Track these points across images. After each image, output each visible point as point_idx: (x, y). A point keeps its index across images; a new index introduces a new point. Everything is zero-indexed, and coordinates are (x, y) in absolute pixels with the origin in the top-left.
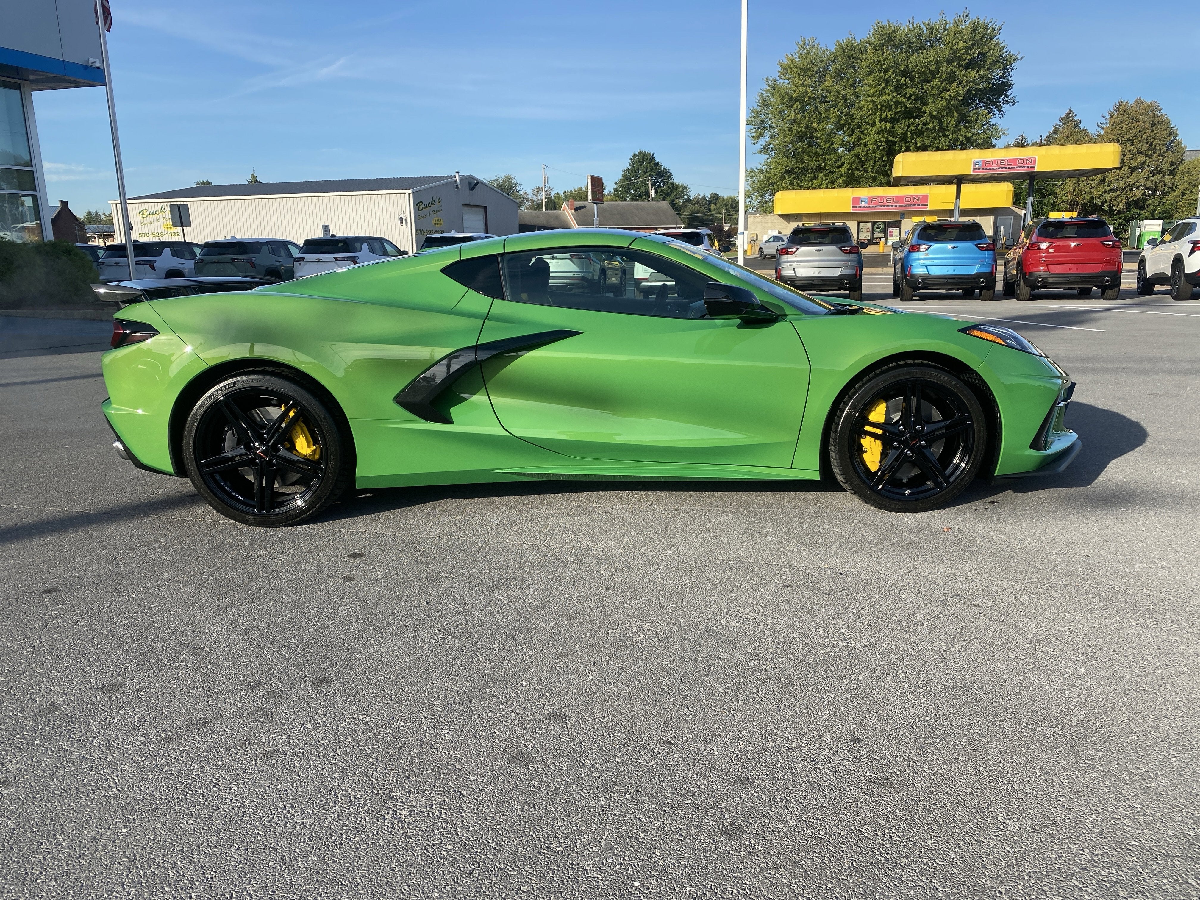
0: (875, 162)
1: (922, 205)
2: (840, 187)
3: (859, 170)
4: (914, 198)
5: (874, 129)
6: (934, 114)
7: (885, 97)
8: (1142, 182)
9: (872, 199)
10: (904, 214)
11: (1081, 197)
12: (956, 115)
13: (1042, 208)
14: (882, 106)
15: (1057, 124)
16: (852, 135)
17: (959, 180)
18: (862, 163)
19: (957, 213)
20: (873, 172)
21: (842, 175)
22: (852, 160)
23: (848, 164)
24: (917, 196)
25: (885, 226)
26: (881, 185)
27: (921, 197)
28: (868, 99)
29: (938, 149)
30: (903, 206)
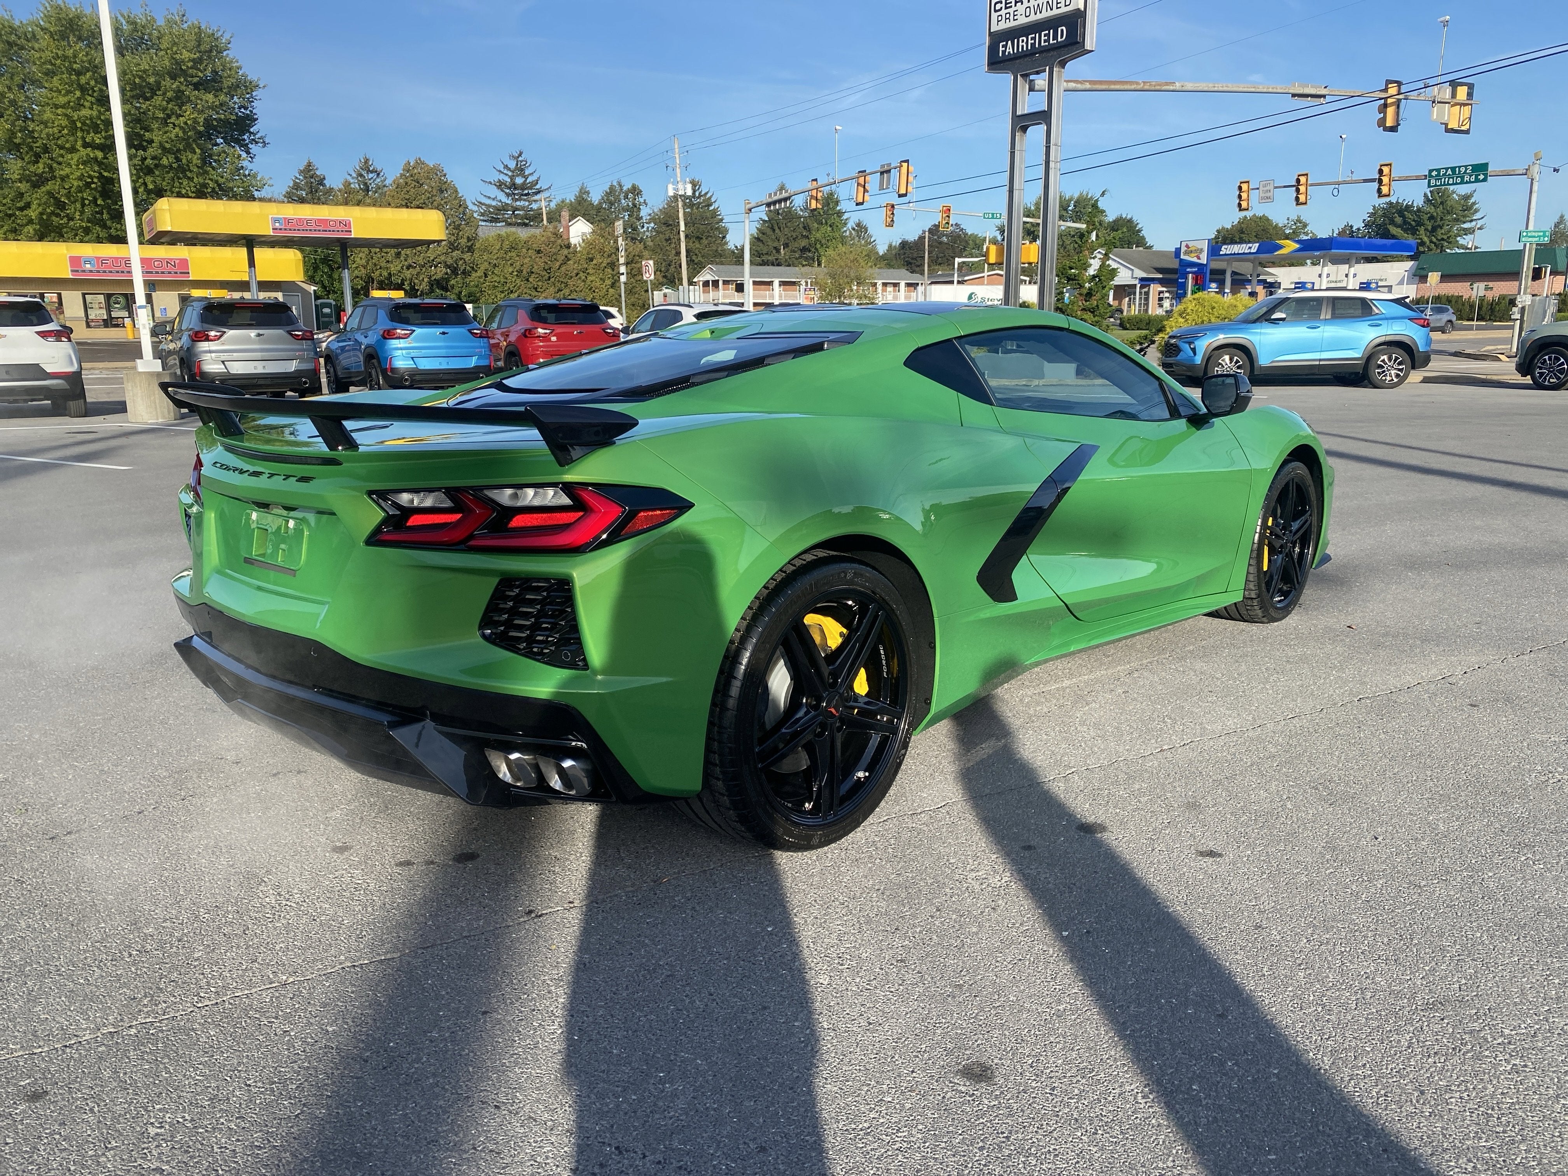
0: (83, 205)
1: (181, 273)
2: (30, 239)
3: (58, 215)
4: (168, 262)
5: (76, 157)
6: (168, 146)
7: (85, 112)
8: (443, 258)
9: (101, 261)
10: (154, 285)
11: (377, 273)
12: (197, 150)
13: (333, 284)
14: (84, 124)
15: (296, 178)
16: (37, 162)
17: (250, 242)
18: (61, 206)
19: (254, 286)
20: (82, 220)
21: (30, 222)
22: (44, 200)
23: (39, 205)
24: (171, 259)
25: (127, 300)
26: (99, 240)
27: (177, 262)
28: (59, 111)
29: (180, 195)
30: (152, 273)
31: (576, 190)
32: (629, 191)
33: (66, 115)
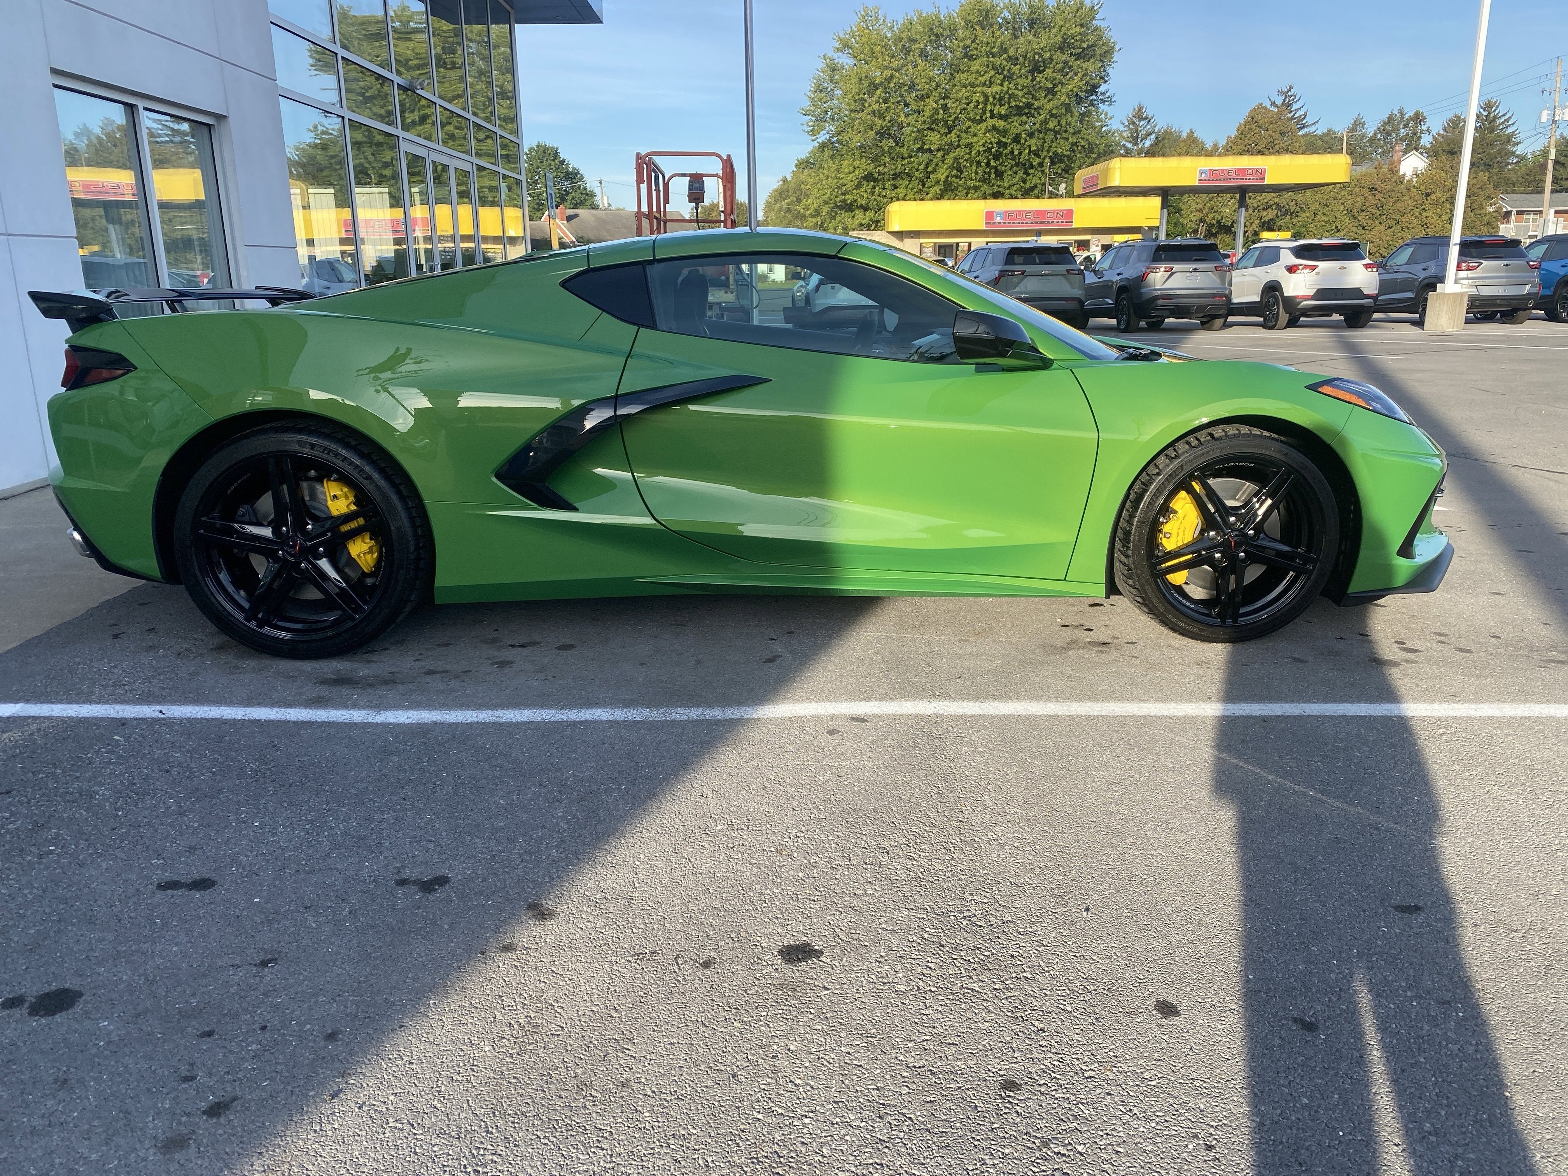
1: (1066, 222)
4: (1057, 213)
24: (1060, 211)
27: (1064, 212)
31: (1350, 123)
32: (1411, 118)
33: (983, 92)
